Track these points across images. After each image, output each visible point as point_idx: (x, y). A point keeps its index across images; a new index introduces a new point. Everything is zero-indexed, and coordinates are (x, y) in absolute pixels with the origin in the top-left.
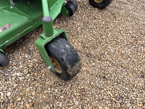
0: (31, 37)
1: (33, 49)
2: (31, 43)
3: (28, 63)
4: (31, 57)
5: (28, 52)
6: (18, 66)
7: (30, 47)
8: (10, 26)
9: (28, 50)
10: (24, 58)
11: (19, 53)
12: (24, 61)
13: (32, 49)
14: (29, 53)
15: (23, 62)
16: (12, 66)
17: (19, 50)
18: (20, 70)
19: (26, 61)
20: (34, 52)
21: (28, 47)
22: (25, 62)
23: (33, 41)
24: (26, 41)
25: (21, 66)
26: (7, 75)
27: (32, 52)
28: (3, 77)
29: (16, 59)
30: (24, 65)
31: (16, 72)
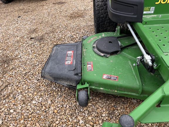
0: (131, 100)
1: (118, 114)
2: (123, 106)
3: (97, 123)
4: (106, 119)
5: (111, 111)
6: (90, 114)
7: (118, 110)
8: (115, 80)
9: (112, 110)
10: (101, 113)
11: (104, 104)
12: (98, 117)
13: (116, 113)
14: (110, 114)
15: (96, 116)
16: (87, 110)
17: (107, 101)
18: (86, 120)
19: (98, 118)
20: (114, 118)
21: (117, 107)
22: (96, 118)
23: (127, 106)
24: (122, 100)
25: (90, 118)
26: (76, 112)
27: (113, 115)
28: (73, 111)
29: (95, 107)
30: (94, 119)
31: (82, 118)
